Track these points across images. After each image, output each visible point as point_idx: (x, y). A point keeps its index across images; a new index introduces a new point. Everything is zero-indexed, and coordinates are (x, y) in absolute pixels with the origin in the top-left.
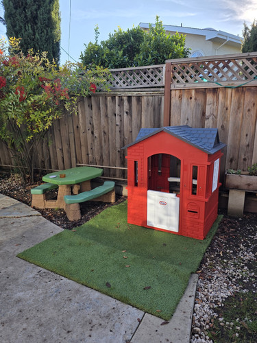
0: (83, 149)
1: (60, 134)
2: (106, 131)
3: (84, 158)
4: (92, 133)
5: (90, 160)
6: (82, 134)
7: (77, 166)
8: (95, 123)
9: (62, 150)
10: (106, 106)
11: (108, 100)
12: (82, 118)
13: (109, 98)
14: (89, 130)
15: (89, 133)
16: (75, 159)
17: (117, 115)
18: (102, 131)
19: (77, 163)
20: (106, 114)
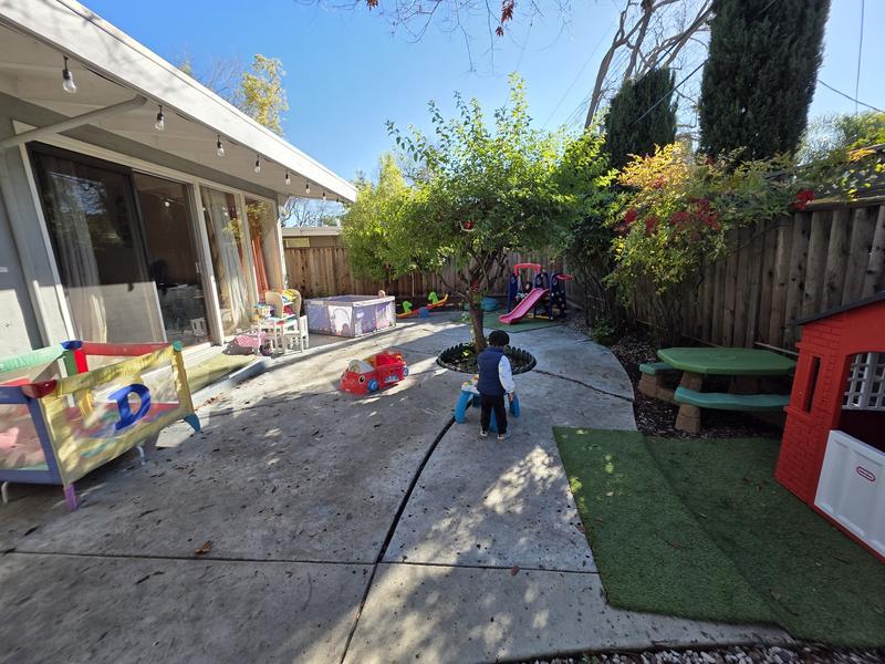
0: (775, 316)
1: (736, 284)
2: (837, 284)
3: (773, 334)
4: (802, 286)
5: (785, 339)
6: (777, 288)
7: (756, 347)
8: (811, 266)
9: (733, 313)
10: (849, 230)
11: (857, 215)
12: (783, 255)
13: (858, 211)
14: (794, 280)
15: (794, 286)
16: (752, 332)
17: (874, 248)
18: (826, 283)
19: (756, 340)
20: (843, 247)
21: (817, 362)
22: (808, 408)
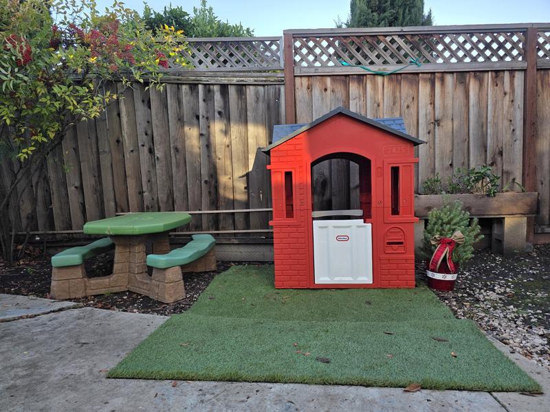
0: (131, 182)
1: (78, 156)
2: (180, 146)
3: (133, 201)
4: (151, 151)
5: (146, 203)
6: (128, 155)
8: (157, 132)
9: (81, 188)
10: (179, 102)
11: (184, 91)
12: (127, 122)
13: (184, 87)
14: (143, 146)
15: (144, 152)
16: (112, 204)
17: (201, 117)
18: (172, 146)
19: (117, 211)
20: (178, 115)
21: (288, 175)
22: (290, 214)
